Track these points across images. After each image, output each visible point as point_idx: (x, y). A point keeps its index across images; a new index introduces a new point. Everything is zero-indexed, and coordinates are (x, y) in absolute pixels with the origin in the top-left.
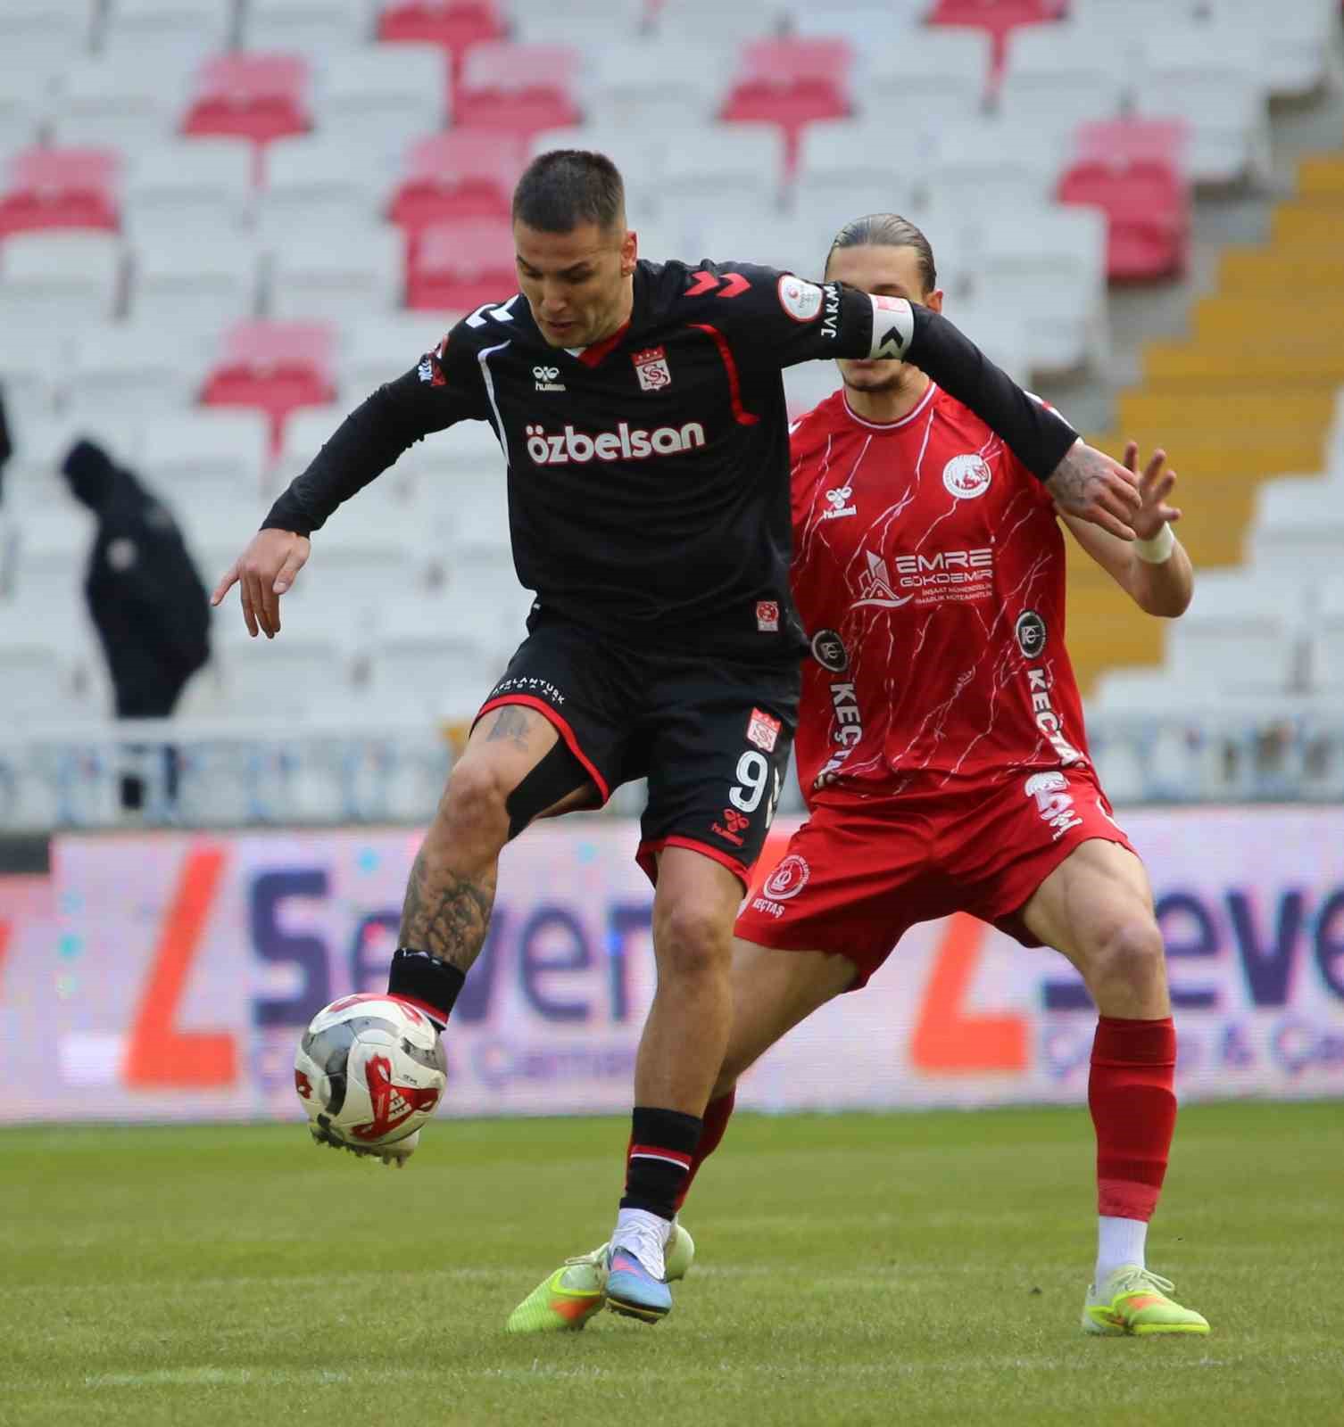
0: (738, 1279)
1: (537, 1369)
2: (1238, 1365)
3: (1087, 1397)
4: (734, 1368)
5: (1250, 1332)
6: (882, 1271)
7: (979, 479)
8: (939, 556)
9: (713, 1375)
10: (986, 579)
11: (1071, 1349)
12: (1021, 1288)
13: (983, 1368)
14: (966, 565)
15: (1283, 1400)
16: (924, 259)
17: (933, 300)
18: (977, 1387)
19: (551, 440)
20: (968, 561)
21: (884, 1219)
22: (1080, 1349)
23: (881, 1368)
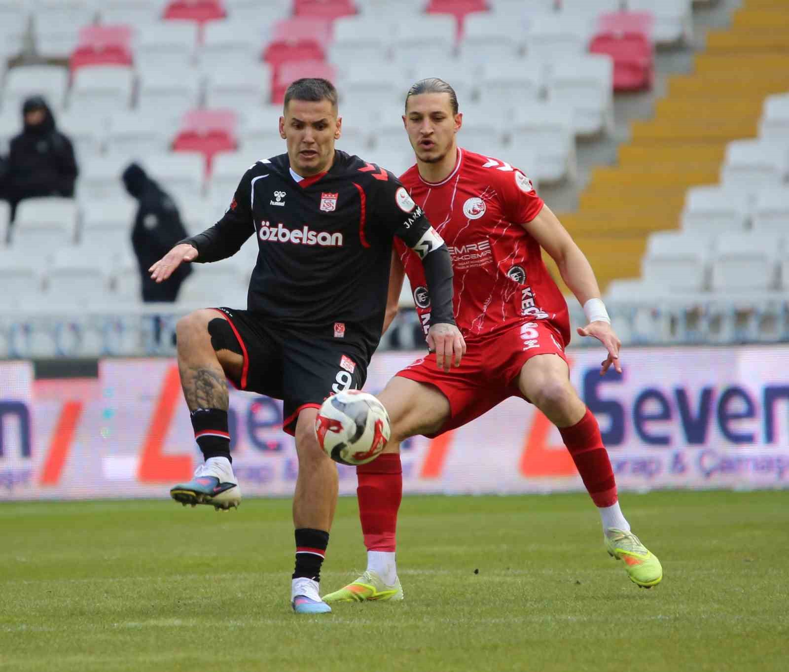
0: (432, 576)
1: (335, 620)
2: (676, 619)
3: (602, 634)
4: (430, 620)
5: (682, 602)
6: (503, 572)
7: (480, 209)
8: (464, 247)
9: (420, 623)
10: (488, 255)
11: (595, 611)
12: (570, 582)
13: (551, 620)
14: (477, 250)
15: (698, 636)
16: (452, 98)
17: (458, 118)
18: (549, 630)
19: (272, 229)
20: (478, 248)
21: (504, 547)
22: (599, 612)
23: (502, 619)
